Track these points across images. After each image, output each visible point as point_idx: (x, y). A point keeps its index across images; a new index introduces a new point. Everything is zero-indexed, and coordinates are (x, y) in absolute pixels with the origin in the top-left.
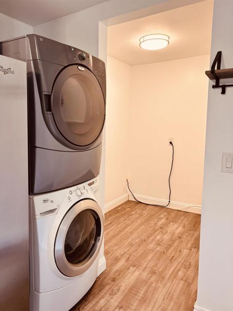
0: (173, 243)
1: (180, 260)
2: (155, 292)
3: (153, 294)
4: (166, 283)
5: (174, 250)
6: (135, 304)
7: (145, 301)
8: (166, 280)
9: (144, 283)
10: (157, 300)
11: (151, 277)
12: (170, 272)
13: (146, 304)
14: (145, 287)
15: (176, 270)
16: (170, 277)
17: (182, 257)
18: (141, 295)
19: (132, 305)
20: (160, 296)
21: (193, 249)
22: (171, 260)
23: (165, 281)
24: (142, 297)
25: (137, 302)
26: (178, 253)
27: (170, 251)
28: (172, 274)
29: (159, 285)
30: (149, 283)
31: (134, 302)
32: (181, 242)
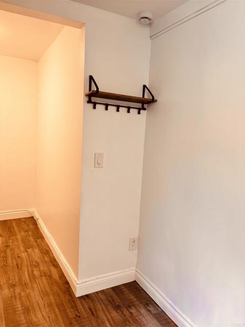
0: (5, 253)
1: (26, 264)
2: (30, 298)
3: (29, 301)
4: (32, 287)
5: (12, 259)
6: (23, 318)
7: (28, 310)
8: (29, 284)
9: (13, 299)
10: (38, 302)
11: (14, 290)
12: (27, 277)
13: (31, 312)
14: (18, 301)
15: (30, 272)
16: (30, 280)
17: (25, 261)
18: (20, 309)
19: (21, 321)
20: (37, 298)
21: (28, 250)
22: (18, 267)
23: (30, 286)
24: (22, 309)
25: (22, 315)
26: (18, 259)
27: (9, 261)
28: (29, 277)
29: (28, 291)
30: (17, 296)
31: (19, 317)
32: (12, 249)
